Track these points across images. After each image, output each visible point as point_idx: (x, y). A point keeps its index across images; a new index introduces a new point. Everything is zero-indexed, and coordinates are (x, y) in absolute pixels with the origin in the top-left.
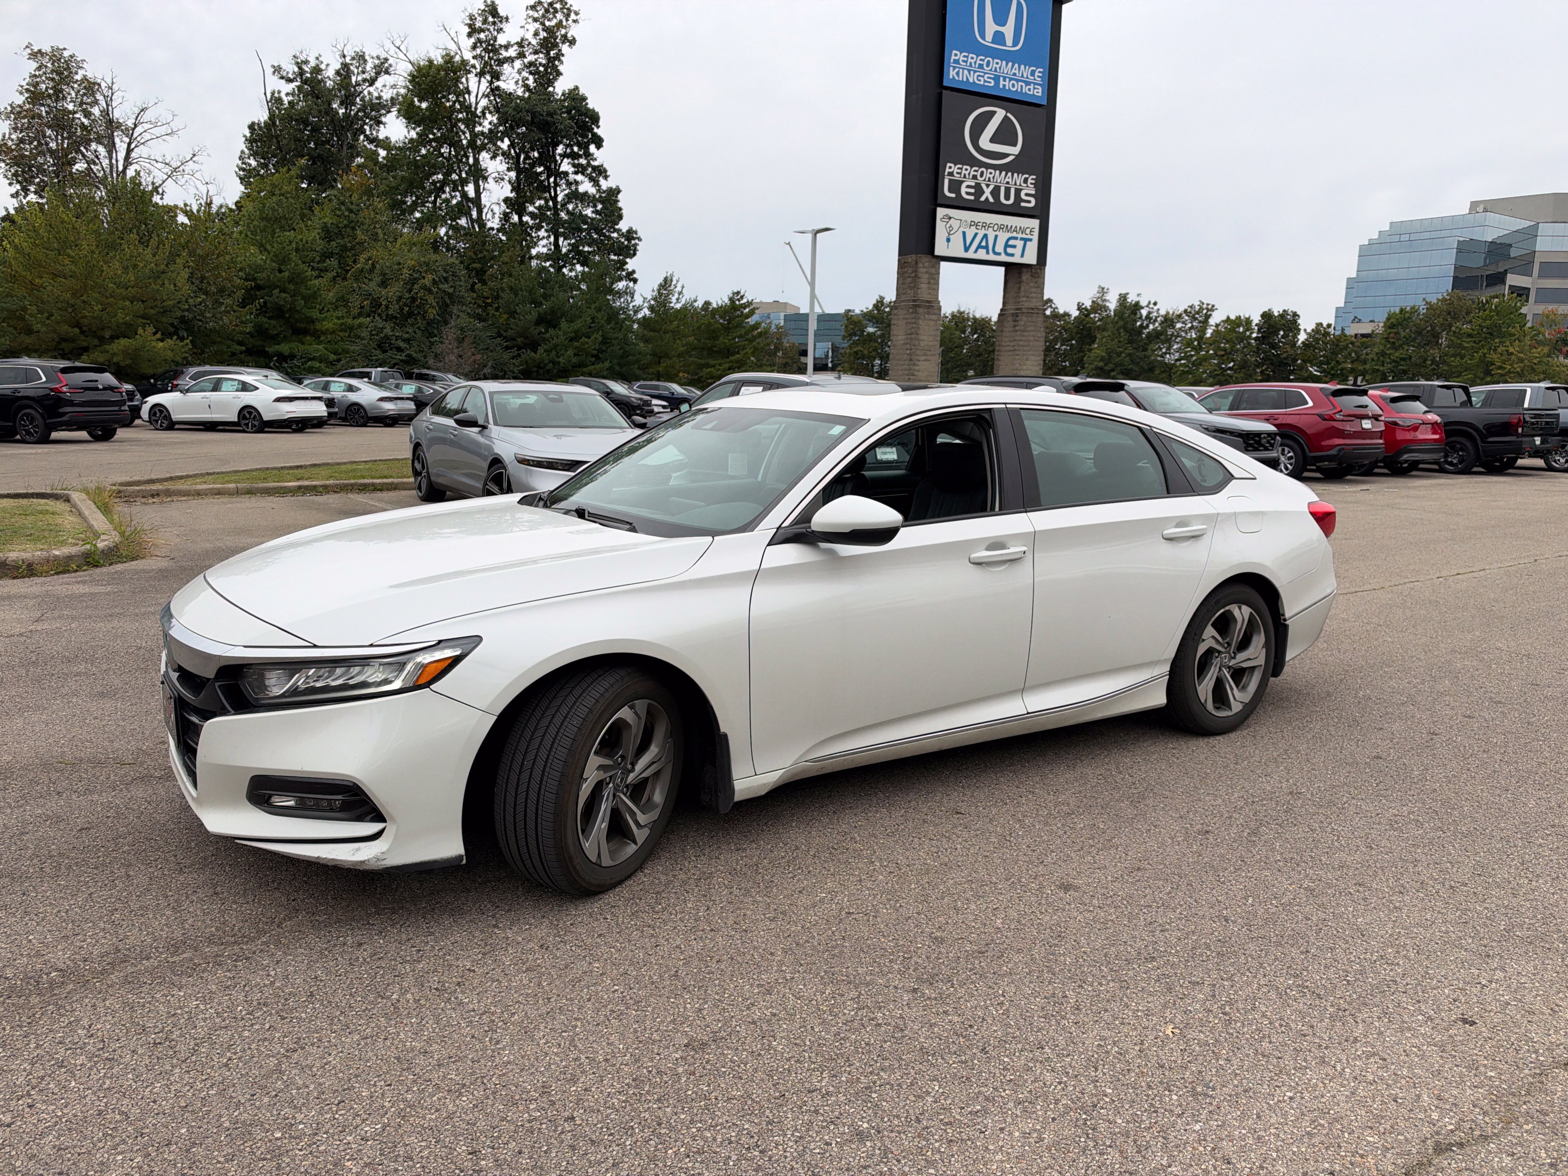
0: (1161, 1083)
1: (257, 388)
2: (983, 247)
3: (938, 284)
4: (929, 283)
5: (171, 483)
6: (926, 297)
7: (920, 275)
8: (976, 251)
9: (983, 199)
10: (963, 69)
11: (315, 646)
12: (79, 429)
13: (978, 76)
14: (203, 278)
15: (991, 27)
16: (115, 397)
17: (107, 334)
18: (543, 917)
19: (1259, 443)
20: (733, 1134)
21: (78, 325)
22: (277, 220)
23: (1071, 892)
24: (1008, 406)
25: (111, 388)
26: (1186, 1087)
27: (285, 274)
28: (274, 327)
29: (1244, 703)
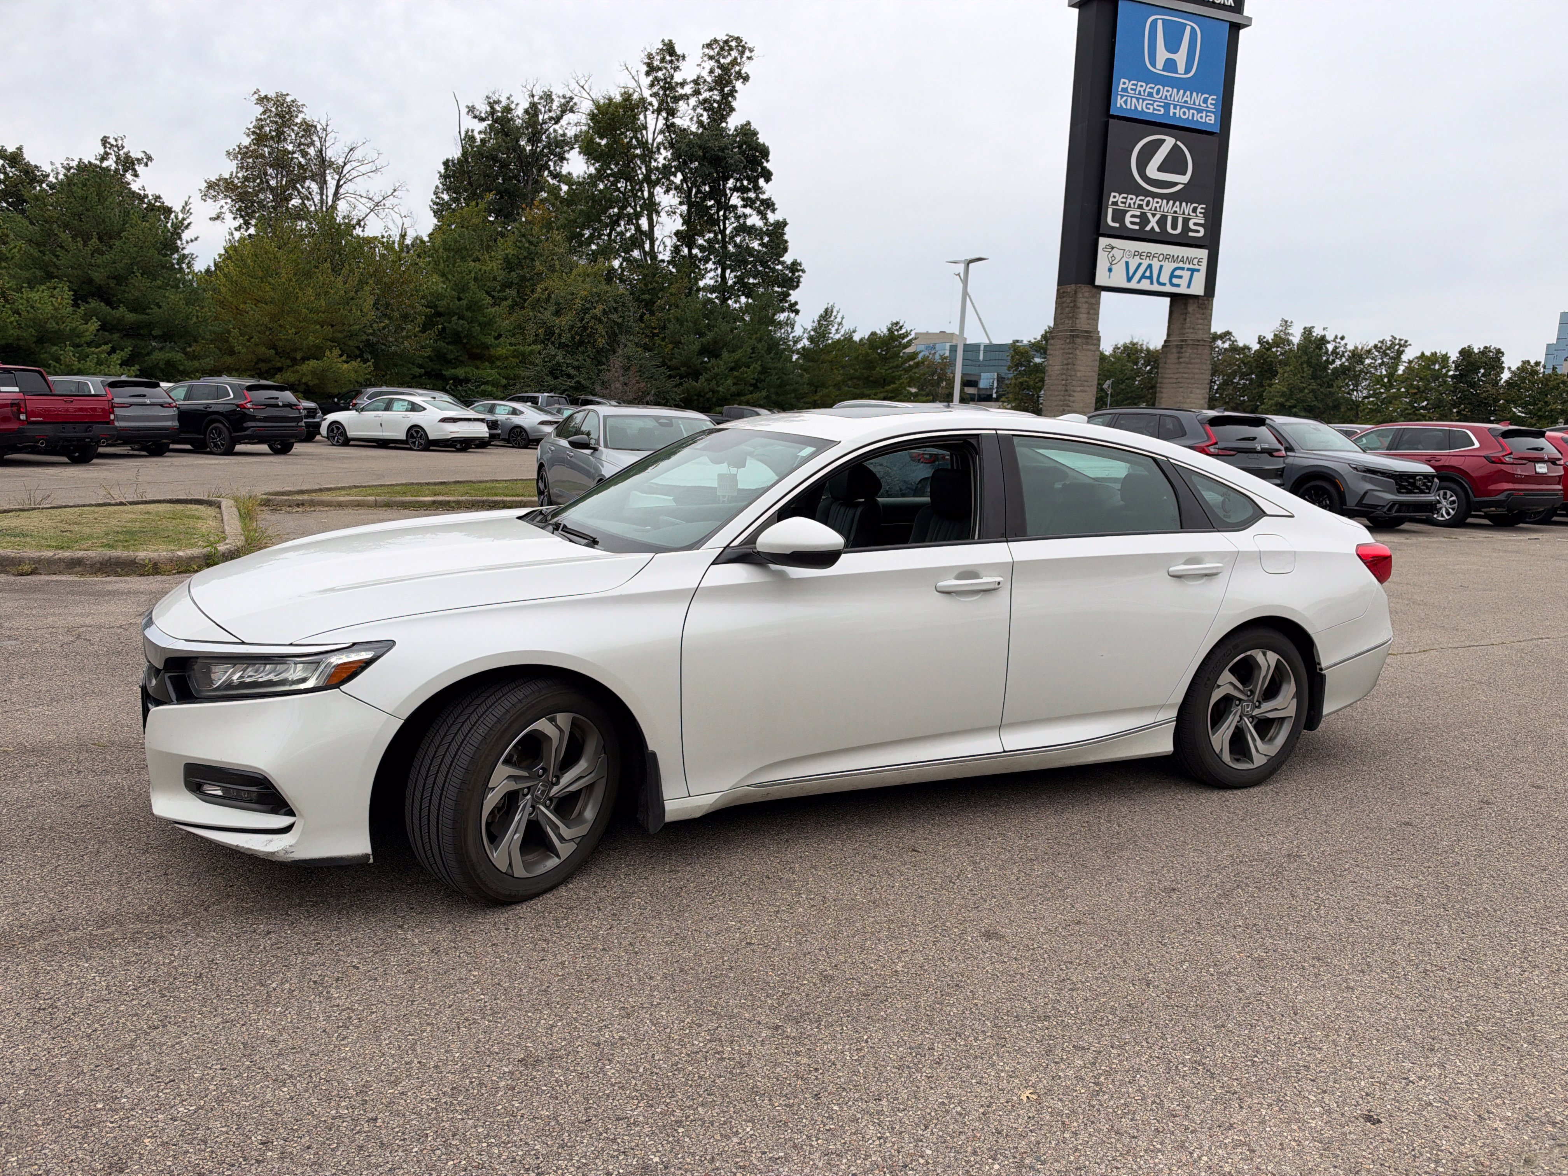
0: (989, 1150)
1: (425, 409)
2: (1147, 278)
3: (1098, 314)
4: (1088, 313)
5: (319, 494)
6: (1085, 327)
7: (1079, 305)
8: (1139, 282)
9: (1148, 228)
10: (1132, 97)
11: (243, 643)
12: (260, 442)
13: (1148, 104)
14: (387, 305)
15: (1162, 55)
16: (293, 414)
17: (299, 356)
18: (450, 922)
19: (1413, 485)
20: (520, 1153)
21: (275, 347)
22: (458, 251)
23: (993, 941)
24: (999, 432)
25: (290, 406)
26: (1014, 1157)
27: (465, 302)
28: (452, 351)
29: (1269, 757)
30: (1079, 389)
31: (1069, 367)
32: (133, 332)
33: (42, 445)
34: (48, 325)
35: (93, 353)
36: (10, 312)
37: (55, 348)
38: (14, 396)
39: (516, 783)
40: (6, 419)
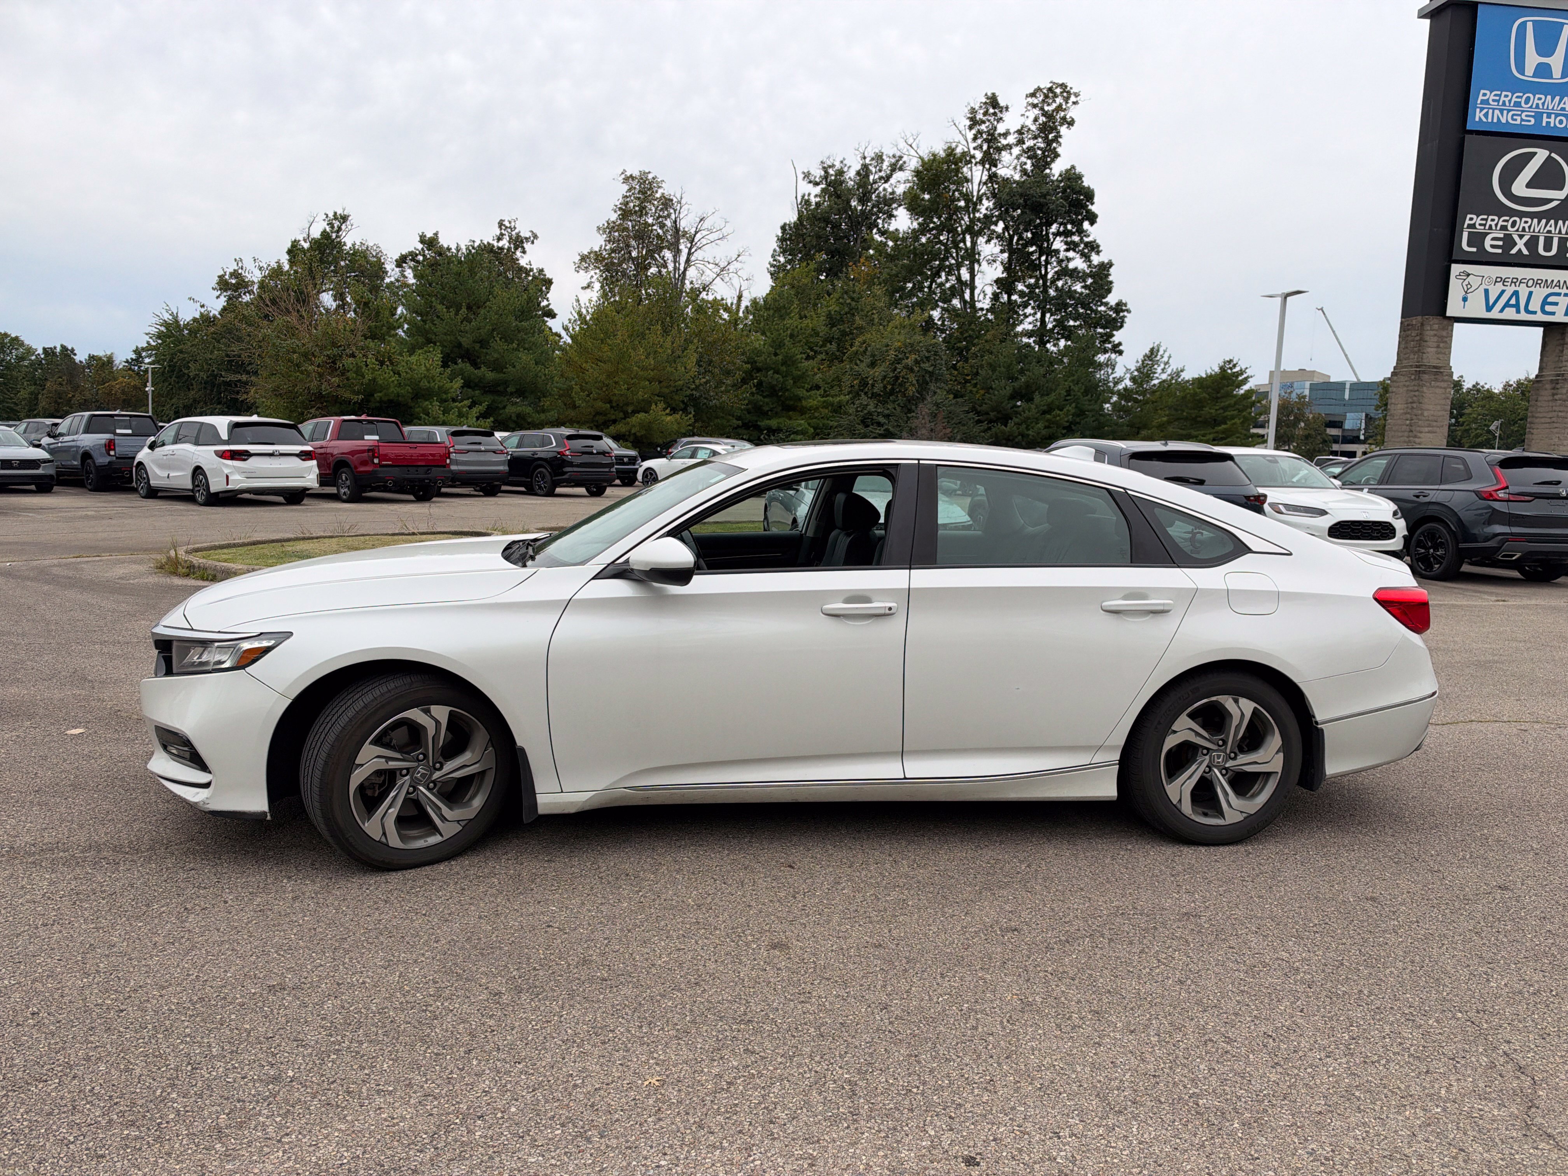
0: (567, 1118)
2: (1512, 306)
3: (1450, 348)
4: (1438, 347)
6: (1434, 362)
7: (1427, 338)
8: (1502, 311)
9: (1514, 251)
10: (1494, 109)
11: (192, 629)
12: (579, 485)
13: (1513, 115)
14: (710, 362)
15: (1532, 59)
16: (606, 461)
17: (630, 410)
21: (610, 402)
23: (775, 952)
24: (921, 462)
25: (608, 453)
26: (583, 1128)
28: (767, 404)
29: (1245, 815)
30: (1426, 429)
31: (1415, 405)
32: (492, 389)
33: (390, 484)
34: (422, 384)
35: (457, 407)
36: (392, 373)
37: (427, 403)
38: (371, 443)
39: (390, 763)
40: (364, 463)
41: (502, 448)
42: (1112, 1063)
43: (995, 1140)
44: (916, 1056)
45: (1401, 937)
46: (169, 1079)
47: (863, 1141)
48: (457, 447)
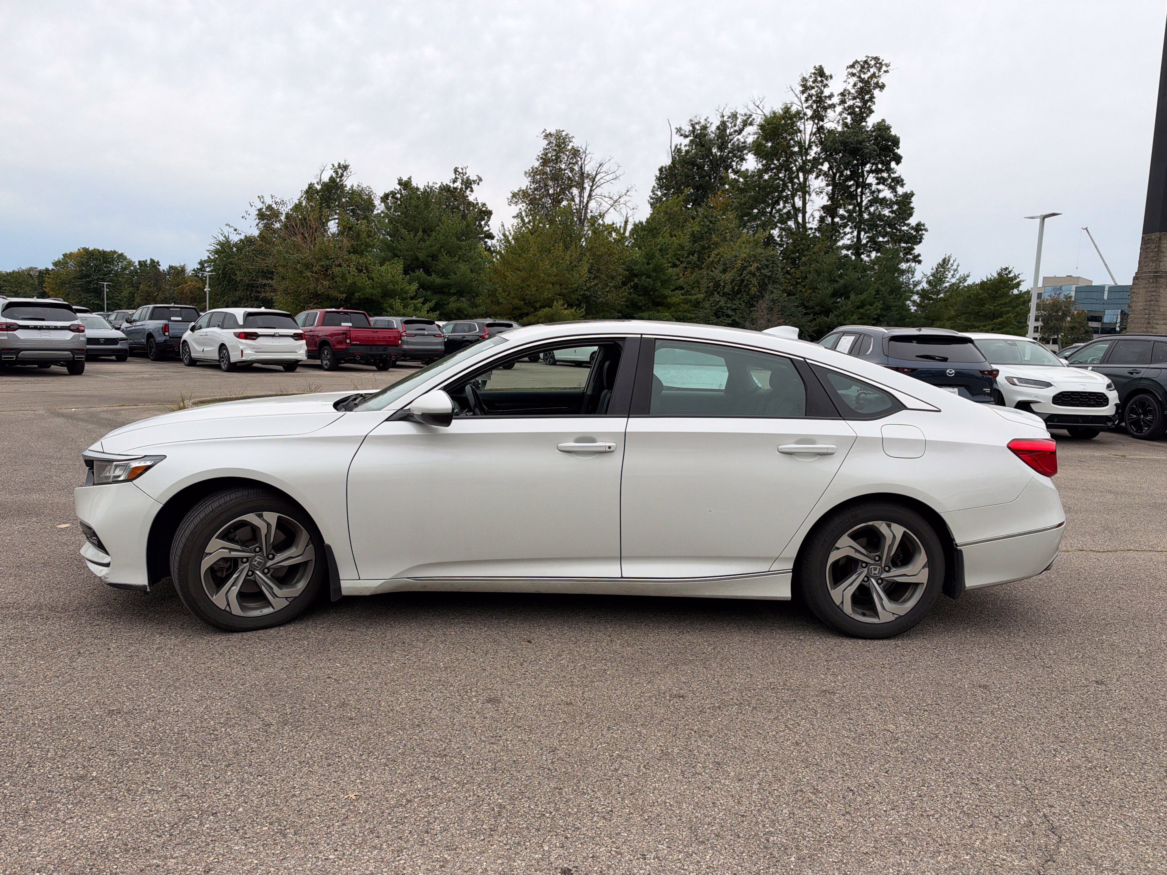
0: (277, 818)
11: (104, 452)
14: (598, 270)
17: (538, 305)
21: (524, 300)
22: (651, 230)
23: (488, 704)
24: (643, 336)
27: (651, 266)
28: (641, 301)
29: (896, 616)
31: (1152, 303)
32: (440, 290)
33: (357, 358)
34: (388, 287)
35: (413, 303)
36: (367, 278)
37: (392, 300)
38: (344, 329)
39: (233, 553)
40: (340, 342)
41: (440, 333)
42: (713, 803)
43: (593, 857)
44: (561, 789)
45: (996, 718)
46: (9, 772)
47: (490, 851)
48: (408, 332)
